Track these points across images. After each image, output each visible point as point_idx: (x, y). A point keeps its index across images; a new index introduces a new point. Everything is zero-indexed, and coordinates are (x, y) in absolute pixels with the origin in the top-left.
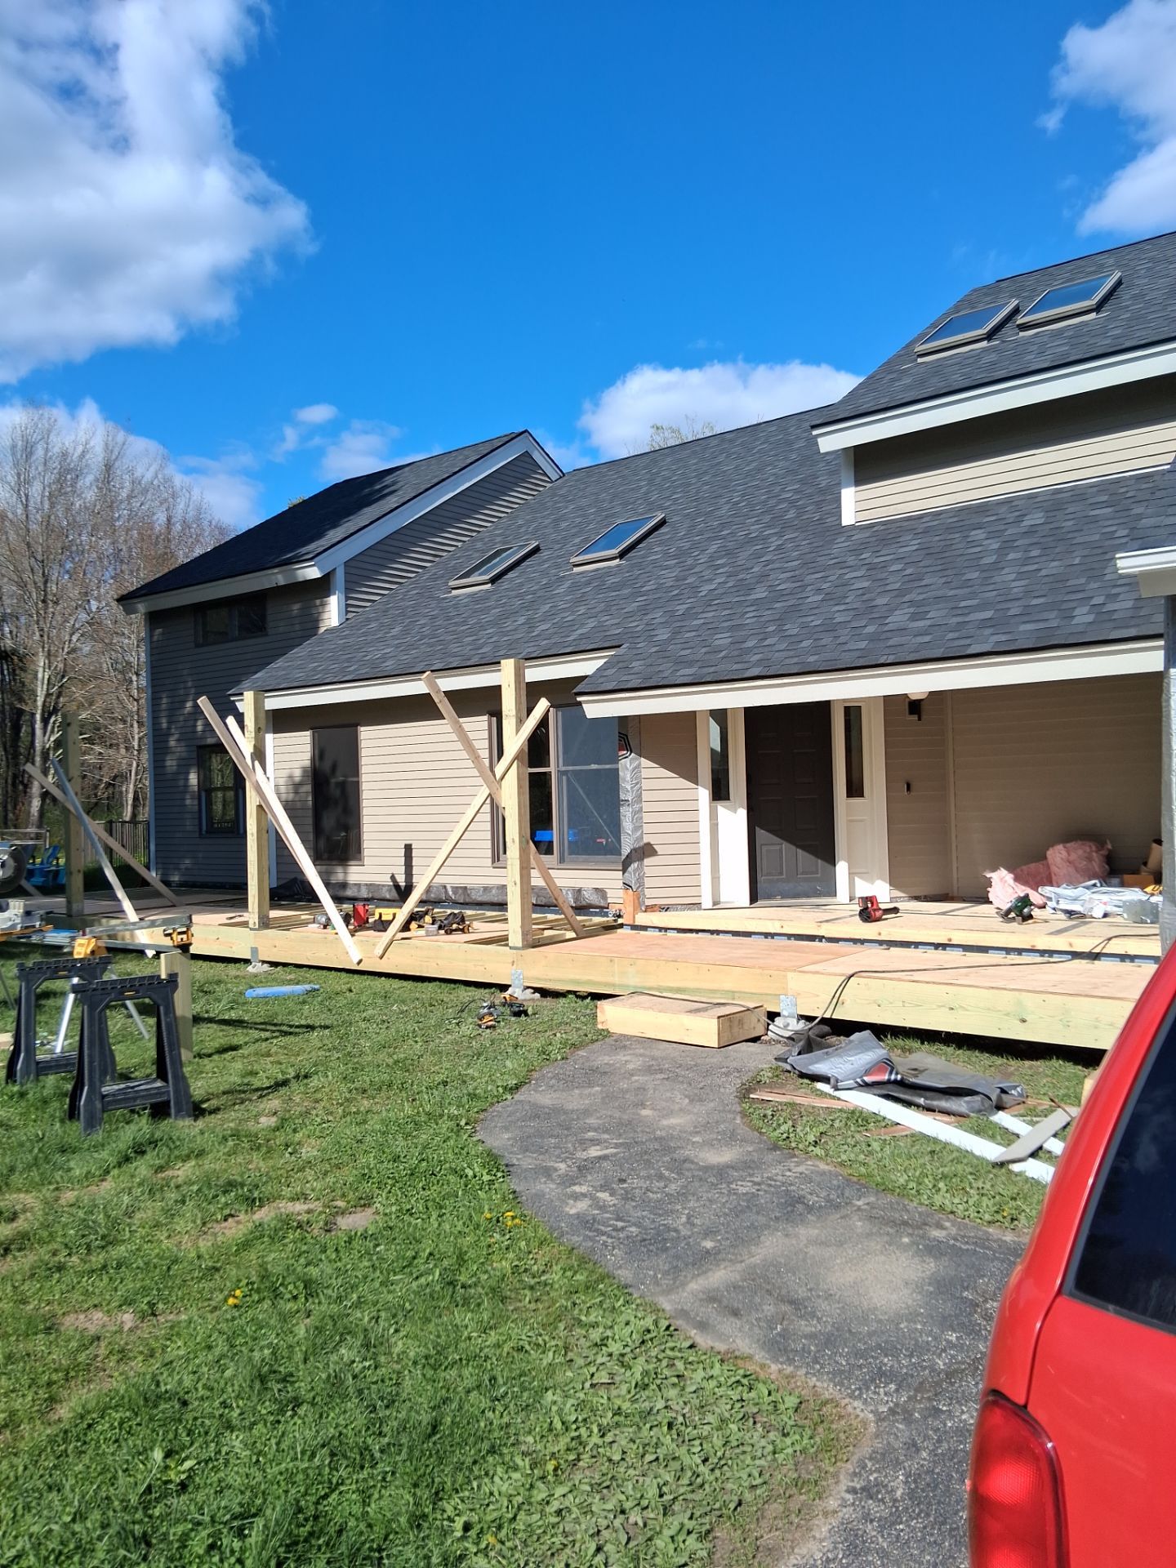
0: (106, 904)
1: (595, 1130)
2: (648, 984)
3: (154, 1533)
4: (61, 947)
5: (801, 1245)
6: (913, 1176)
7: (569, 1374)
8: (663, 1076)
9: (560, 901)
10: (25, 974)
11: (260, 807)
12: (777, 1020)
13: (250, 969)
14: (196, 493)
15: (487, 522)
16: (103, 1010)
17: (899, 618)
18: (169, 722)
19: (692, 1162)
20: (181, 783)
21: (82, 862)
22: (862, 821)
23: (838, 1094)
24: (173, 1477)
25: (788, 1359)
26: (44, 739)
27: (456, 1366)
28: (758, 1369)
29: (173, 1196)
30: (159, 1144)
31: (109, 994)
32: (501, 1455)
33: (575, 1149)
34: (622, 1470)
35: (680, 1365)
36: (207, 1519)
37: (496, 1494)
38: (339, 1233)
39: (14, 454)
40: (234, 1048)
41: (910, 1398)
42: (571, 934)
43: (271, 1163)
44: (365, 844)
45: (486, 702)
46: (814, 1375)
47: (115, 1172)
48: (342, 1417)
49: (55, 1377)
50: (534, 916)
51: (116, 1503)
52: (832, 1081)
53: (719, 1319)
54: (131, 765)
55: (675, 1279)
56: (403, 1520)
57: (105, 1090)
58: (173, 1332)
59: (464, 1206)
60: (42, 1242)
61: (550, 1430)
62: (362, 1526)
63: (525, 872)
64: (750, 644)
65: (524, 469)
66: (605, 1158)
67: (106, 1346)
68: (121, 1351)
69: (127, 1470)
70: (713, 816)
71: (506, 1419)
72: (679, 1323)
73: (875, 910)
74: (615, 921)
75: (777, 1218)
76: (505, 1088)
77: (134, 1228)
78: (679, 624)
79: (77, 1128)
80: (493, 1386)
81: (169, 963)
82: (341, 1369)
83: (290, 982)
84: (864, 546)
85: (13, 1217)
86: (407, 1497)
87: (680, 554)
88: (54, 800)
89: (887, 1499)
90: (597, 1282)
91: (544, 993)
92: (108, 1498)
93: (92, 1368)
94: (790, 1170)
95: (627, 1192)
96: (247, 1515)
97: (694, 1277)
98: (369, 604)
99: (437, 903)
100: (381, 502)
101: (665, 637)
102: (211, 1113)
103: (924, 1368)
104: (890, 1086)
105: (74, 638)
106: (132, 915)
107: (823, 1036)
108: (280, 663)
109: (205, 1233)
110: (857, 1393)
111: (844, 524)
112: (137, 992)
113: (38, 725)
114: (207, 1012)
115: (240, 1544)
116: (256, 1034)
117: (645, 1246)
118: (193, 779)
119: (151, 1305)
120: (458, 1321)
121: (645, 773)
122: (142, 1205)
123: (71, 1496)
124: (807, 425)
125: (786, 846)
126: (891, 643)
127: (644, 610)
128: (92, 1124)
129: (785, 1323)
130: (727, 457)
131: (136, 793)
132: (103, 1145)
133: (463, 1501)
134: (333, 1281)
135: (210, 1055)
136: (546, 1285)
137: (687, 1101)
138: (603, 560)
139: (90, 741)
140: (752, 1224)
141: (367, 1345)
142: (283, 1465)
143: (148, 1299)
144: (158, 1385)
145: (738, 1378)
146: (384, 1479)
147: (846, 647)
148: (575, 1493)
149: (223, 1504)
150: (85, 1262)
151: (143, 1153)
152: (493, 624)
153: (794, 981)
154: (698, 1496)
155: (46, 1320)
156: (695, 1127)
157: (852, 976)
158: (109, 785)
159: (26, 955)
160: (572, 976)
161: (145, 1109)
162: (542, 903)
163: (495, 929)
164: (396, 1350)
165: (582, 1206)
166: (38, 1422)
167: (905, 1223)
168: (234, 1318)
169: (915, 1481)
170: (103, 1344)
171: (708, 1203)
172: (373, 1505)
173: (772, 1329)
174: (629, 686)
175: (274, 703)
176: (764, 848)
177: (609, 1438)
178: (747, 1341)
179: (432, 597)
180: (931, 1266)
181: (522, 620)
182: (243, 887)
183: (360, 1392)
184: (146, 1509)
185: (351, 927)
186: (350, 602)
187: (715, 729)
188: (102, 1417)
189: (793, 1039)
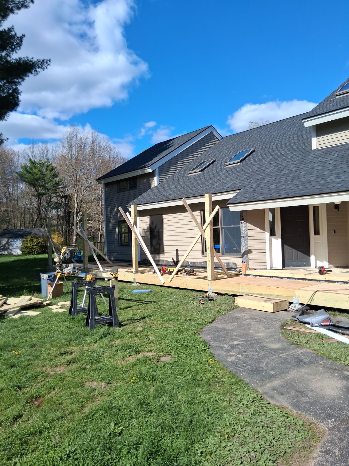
0: (94, 266)
1: (236, 336)
2: (250, 292)
3: (112, 447)
4: (82, 277)
5: (302, 374)
6: (338, 354)
7: (231, 409)
8: (256, 320)
9: (223, 266)
10: (74, 285)
11: (136, 238)
12: (292, 305)
13: (133, 284)
14: (117, 149)
15: (200, 154)
16: (95, 296)
17: (331, 178)
18: (110, 214)
19: (266, 347)
20: (114, 231)
21: (87, 254)
22: (319, 242)
23: (313, 328)
24: (117, 431)
25: (299, 409)
26: (76, 220)
27: (197, 404)
28: (290, 412)
29: (114, 349)
30: (110, 334)
31: (97, 291)
32: (211, 432)
33: (230, 341)
34: (248, 439)
35: (265, 409)
36: (127, 444)
37: (210, 443)
38: (161, 362)
39: (67, 140)
40: (130, 307)
41: (339, 424)
42: (226, 277)
43: (141, 341)
44: (165, 249)
45: (200, 207)
46: (308, 415)
47: (99, 341)
48: (164, 417)
49: (84, 400)
50: (215, 271)
51: (101, 437)
52: (311, 324)
53: (277, 396)
54: (100, 227)
55: (263, 383)
56: (183, 449)
57: (96, 318)
58: (116, 389)
59: (197, 356)
60: (79, 361)
61: (226, 426)
62: (171, 450)
63: (212, 257)
64: (282, 187)
65: (211, 137)
66: (239, 344)
67: (97, 392)
68: (102, 393)
69: (104, 428)
70: (270, 241)
71: (212, 421)
72: (264, 396)
73: (324, 271)
74: (239, 273)
75: (294, 366)
76: (208, 322)
77: (104, 358)
78: (259, 182)
79: (88, 328)
80: (208, 411)
81: (112, 283)
82: (163, 403)
83: (144, 289)
84: (320, 156)
85: (71, 354)
86: (184, 442)
87: (259, 160)
88: (79, 236)
89: (333, 456)
90: (238, 382)
91: (218, 294)
92: (99, 436)
93: (94, 398)
94: (298, 351)
95: (246, 355)
96: (138, 444)
97: (269, 382)
98: (165, 179)
99: (186, 266)
100: (169, 149)
101: (255, 186)
102: (124, 326)
103: (344, 415)
104: (330, 326)
105: (84, 191)
106: (101, 269)
107: (307, 310)
108: (141, 197)
109: (124, 360)
110: (322, 421)
111: (313, 149)
112: (104, 290)
113: (75, 216)
114: (122, 297)
115: (136, 452)
116: (136, 303)
117: (253, 372)
118: (117, 230)
119: (110, 381)
120: (197, 391)
121: (248, 228)
122: (106, 351)
123: (89, 434)
124: (300, 119)
125: (294, 251)
126: (329, 186)
127: (248, 178)
128: (92, 328)
129: (298, 398)
130: (274, 130)
131: (101, 234)
132: (95, 334)
133: (200, 445)
134: (160, 376)
135: (123, 309)
136: (223, 382)
137: (264, 328)
138: (235, 163)
139: (89, 220)
140: (286, 367)
141: (171, 396)
142: (148, 430)
143: (109, 378)
144: (112, 404)
145: (284, 414)
146: (177, 436)
147: (314, 188)
148: (234, 445)
149: (131, 440)
150: (91, 367)
151: (106, 336)
152: (202, 184)
153: (298, 293)
154: (272, 449)
155: (81, 384)
156: (267, 337)
157: (317, 291)
158: (94, 232)
159: (73, 279)
160: (226, 289)
161: (106, 324)
162: (217, 267)
163: (203, 275)
164: (179, 398)
165: (233, 359)
166: (79, 413)
167: (336, 369)
168: (132, 386)
169: (342, 451)
170: (96, 391)
171: (272, 360)
172: (174, 444)
173: (294, 400)
174: (244, 201)
175: (139, 208)
176: (287, 251)
177: (244, 429)
178: (286, 403)
179: (183, 176)
180: (345, 383)
181: (210, 182)
182: (131, 261)
183: (169, 410)
184: (110, 440)
185: (161, 273)
186: (160, 179)
187: (270, 214)
188: (97, 412)
189: (298, 311)
